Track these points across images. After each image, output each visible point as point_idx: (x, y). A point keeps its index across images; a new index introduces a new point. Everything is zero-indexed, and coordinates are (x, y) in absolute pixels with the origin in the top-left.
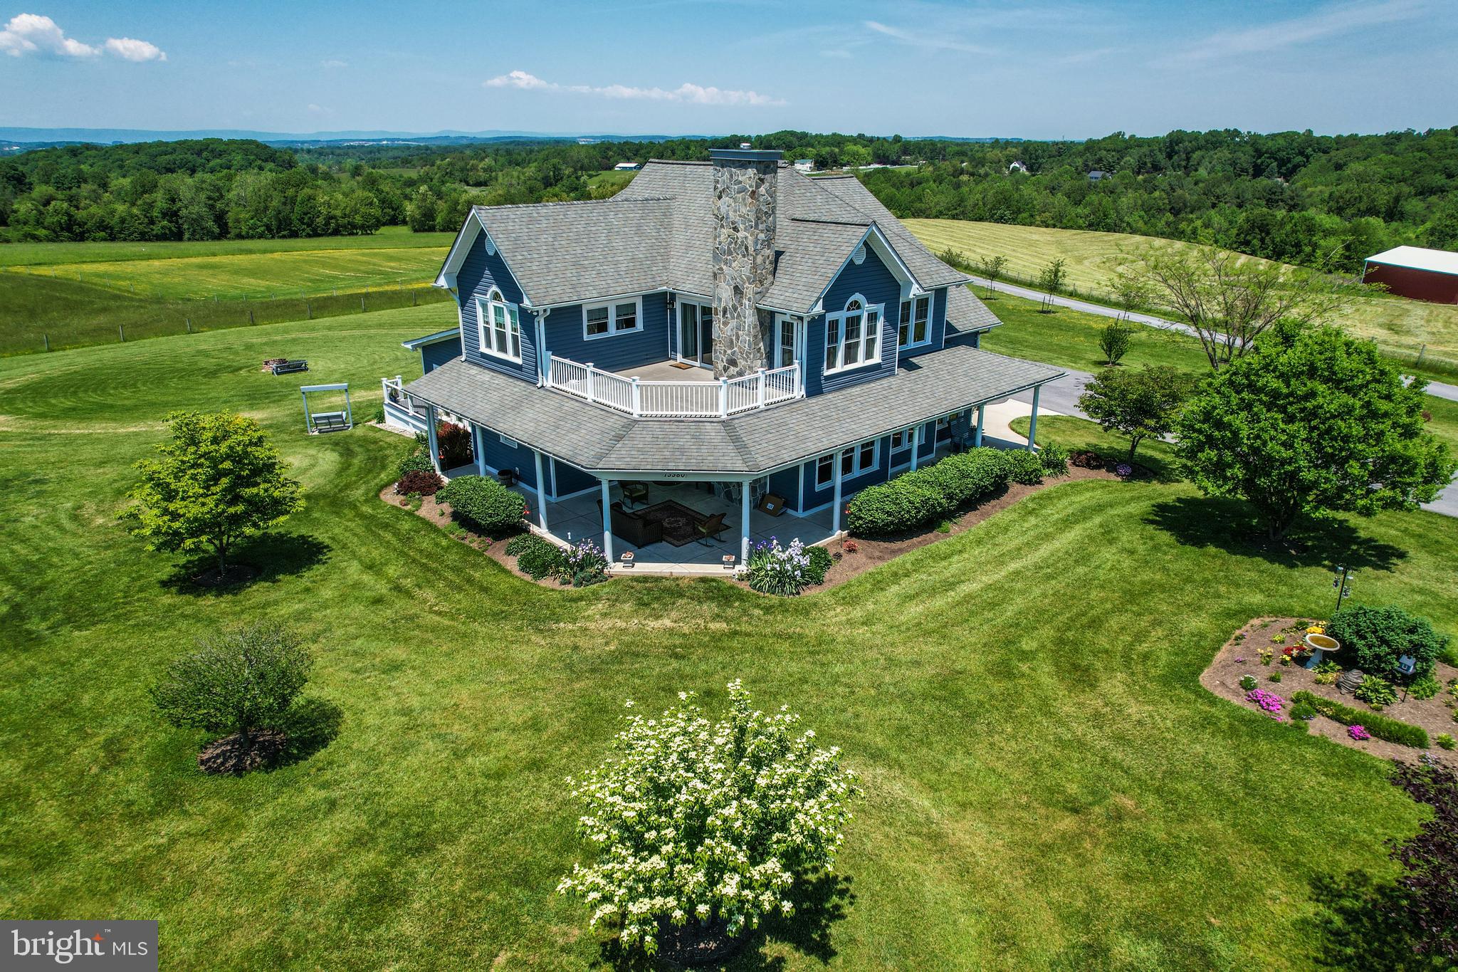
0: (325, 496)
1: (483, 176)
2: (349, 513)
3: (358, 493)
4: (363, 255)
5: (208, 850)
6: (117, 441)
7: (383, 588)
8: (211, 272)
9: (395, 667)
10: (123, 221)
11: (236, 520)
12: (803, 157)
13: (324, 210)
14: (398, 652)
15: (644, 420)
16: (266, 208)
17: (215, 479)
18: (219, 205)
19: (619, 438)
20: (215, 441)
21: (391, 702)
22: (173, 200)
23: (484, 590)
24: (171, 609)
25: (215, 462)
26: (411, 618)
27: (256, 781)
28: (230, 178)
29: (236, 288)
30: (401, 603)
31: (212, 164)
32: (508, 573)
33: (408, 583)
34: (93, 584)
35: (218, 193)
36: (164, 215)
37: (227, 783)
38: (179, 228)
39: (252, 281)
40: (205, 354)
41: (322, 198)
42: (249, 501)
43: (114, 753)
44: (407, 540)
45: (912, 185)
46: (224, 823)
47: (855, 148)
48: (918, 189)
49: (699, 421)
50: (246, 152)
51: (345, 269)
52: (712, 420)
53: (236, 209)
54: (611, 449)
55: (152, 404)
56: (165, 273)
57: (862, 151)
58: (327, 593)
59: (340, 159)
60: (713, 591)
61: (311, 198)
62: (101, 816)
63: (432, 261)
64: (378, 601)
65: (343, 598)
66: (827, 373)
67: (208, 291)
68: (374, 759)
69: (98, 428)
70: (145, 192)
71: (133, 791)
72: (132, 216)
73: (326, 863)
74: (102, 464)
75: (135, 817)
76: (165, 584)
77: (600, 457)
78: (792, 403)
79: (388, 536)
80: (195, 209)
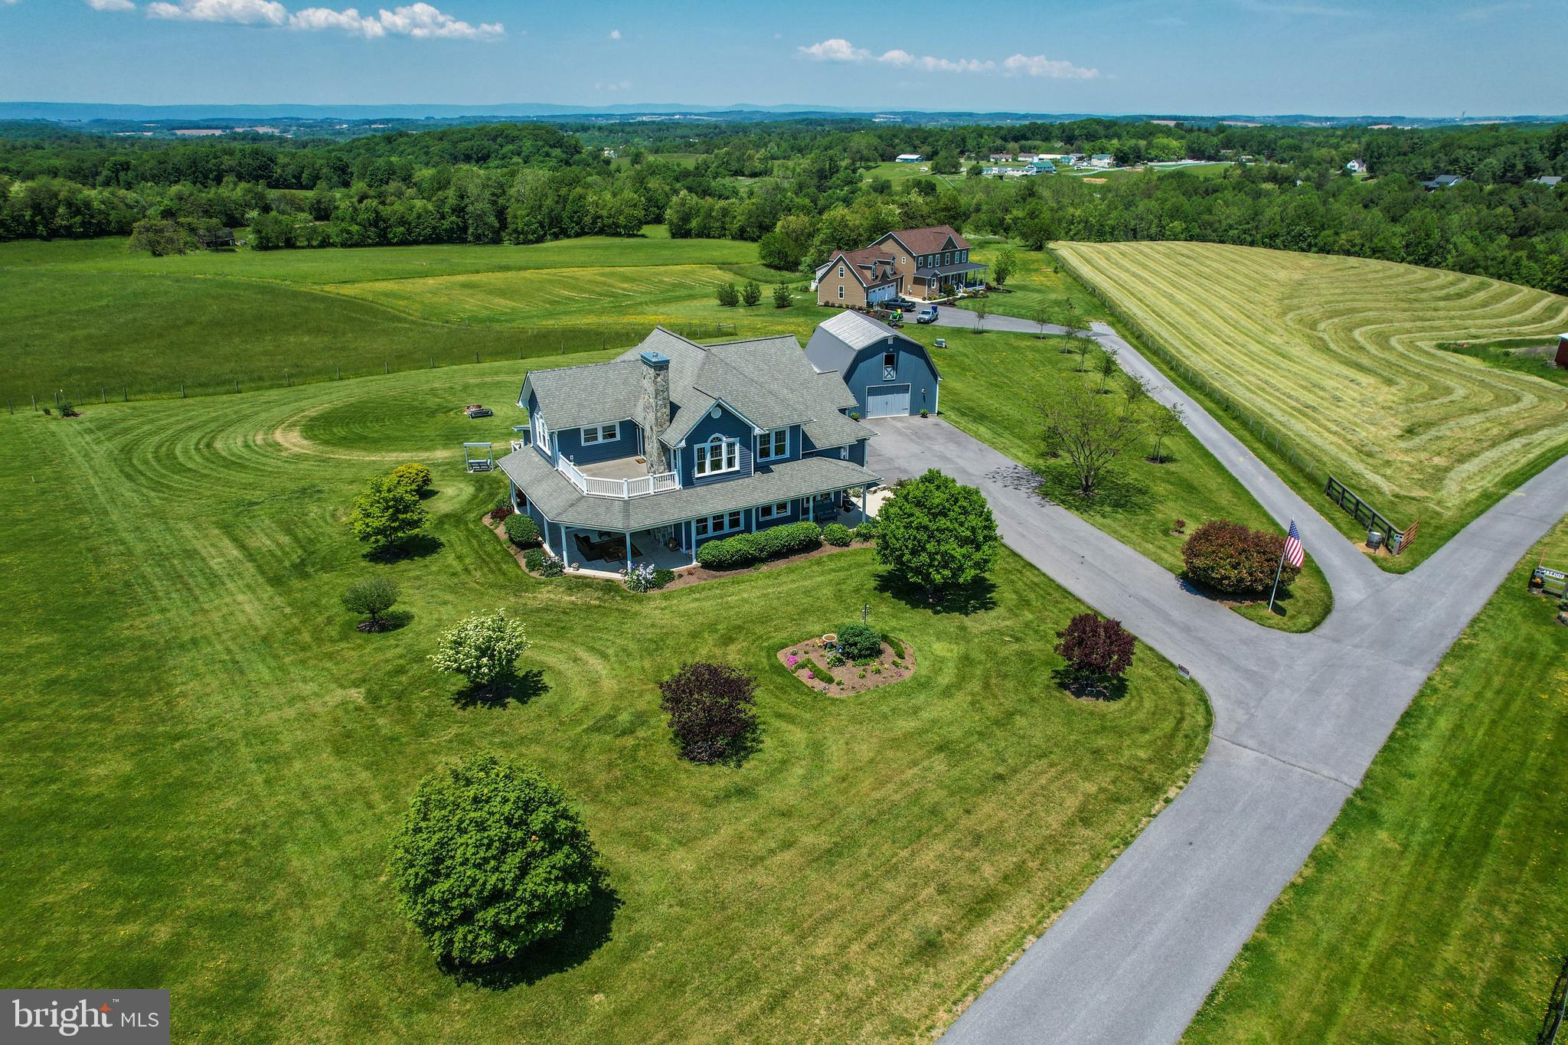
0: (455, 516)
1: (759, 166)
2: (462, 527)
3: (472, 516)
4: (602, 275)
5: (353, 653)
6: (365, 465)
7: (459, 568)
8: (470, 291)
9: (445, 603)
10: (419, 216)
11: (396, 530)
12: (1103, 151)
13: (592, 209)
14: (450, 597)
15: (589, 496)
16: (540, 207)
17: (387, 508)
18: (501, 201)
19: (572, 505)
20: (389, 491)
21: (435, 616)
22: (462, 197)
23: (504, 574)
24: (364, 568)
25: (387, 502)
26: (463, 584)
27: (375, 636)
28: (513, 174)
29: (486, 308)
30: (464, 577)
31: (505, 150)
32: (518, 566)
33: (471, 567)
34: (334, 552)
35: (502, 189)
36: (454, 210)
37: (365, 635)
38: (465, 222)
39: (502, 301)
40: (433, 392)
41: (591, 198)
42: (403, 520)
43: (330, 621)
44: (482, 545)
45: (1207, 193)
46: (360, 646)
47: (1165, 141)
48: (1209, 199)
49: (613, 500)
50: (536, 138)
51: (582, 290)
52: (619, 499)
53: (515, 205)
54: (565, 511)
55: (388, 438)
56: (434, 292)
57: (1174, 144)
58: (434, 568)
59: (629, 137)
60: (609, 587)
61: (582, 197)
62: (322, 640)
63: (661, 282)
64: (454, 574)
65: (439, 572)
66: (697, 475)
67: (465, 311)
68: (419, 634)
69: (357, 456)
70: (439, 189)
71: (333, 633)
72: (427, 211)
73: (387, 661)
74: (352, 482)
75: (332, 641)
76: (364, 556)
77: (559, 514)
78: (674, 491)
79: (474, 542)
80: (479, 206)
